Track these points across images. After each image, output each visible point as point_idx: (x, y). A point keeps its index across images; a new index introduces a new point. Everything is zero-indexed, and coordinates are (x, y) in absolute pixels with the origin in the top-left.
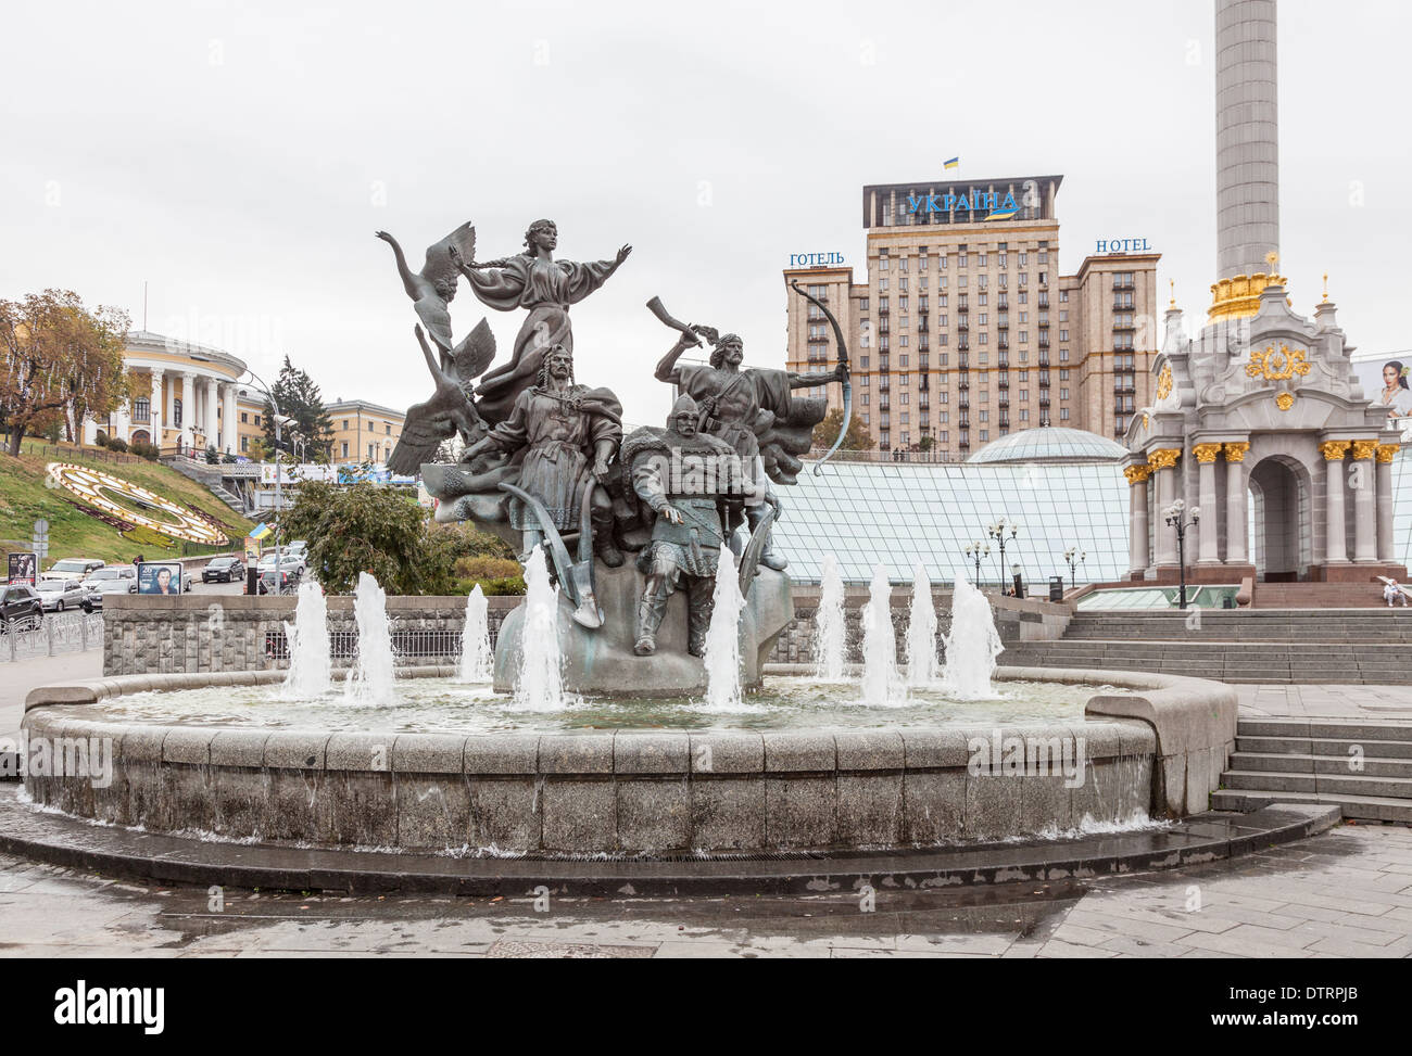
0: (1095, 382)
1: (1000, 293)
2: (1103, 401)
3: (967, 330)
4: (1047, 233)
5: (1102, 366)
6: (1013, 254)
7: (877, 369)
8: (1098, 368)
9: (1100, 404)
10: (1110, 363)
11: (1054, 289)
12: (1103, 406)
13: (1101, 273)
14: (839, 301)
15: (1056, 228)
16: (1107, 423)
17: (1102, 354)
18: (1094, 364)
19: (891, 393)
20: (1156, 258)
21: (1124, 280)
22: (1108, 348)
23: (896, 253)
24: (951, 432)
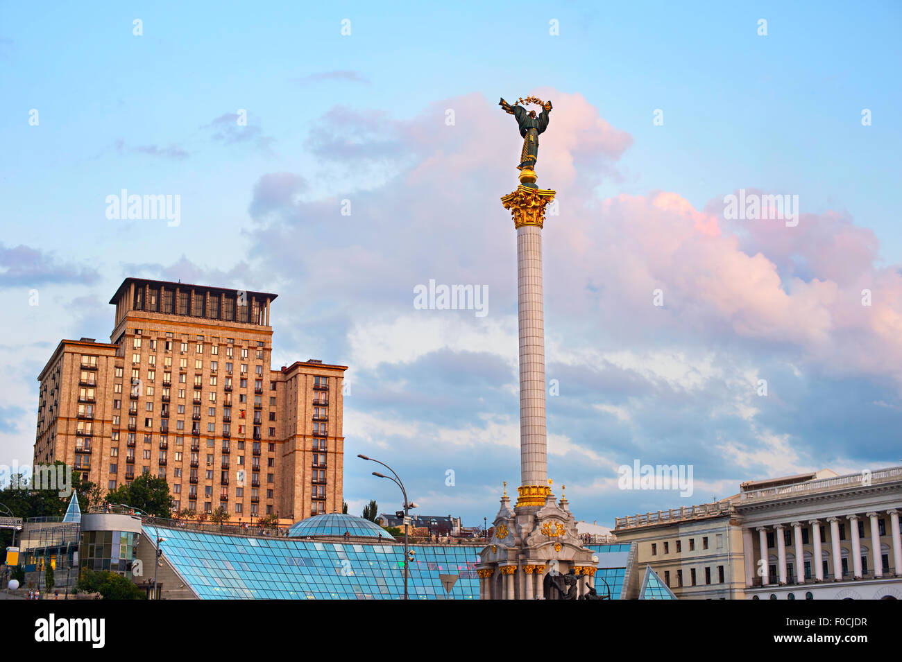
0: (299, 457)
1: (226, 377)
2: (304, 472)
3: (200, 404)
4: (263, 336)
5: (305, 445)
6: (238, 348)
7: (126, 428)
8: (301, 447)
9: (302, 474)
10: (310, 443)
11: (267, 379)
12: (304, 477)
13: (306, 375)
14: (107, 370)
15: (271, 333)
16: (306, 490)
17: (305, 436)
18: (299, 444)
19: (137, 449)
20: (344, 369)
21: (322, 382)
22: (309, 432)
23: (148, 335)
24: (183, 485)
